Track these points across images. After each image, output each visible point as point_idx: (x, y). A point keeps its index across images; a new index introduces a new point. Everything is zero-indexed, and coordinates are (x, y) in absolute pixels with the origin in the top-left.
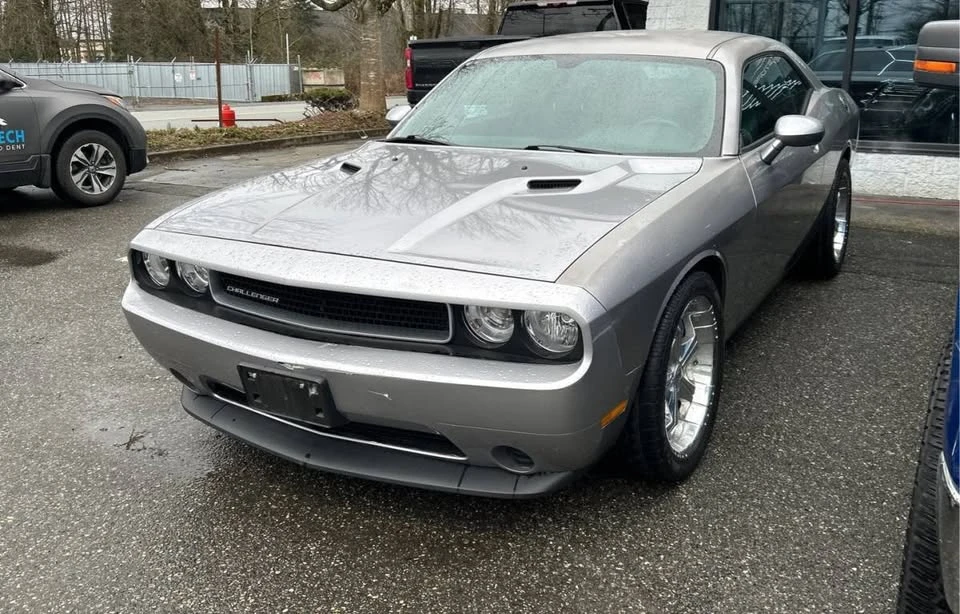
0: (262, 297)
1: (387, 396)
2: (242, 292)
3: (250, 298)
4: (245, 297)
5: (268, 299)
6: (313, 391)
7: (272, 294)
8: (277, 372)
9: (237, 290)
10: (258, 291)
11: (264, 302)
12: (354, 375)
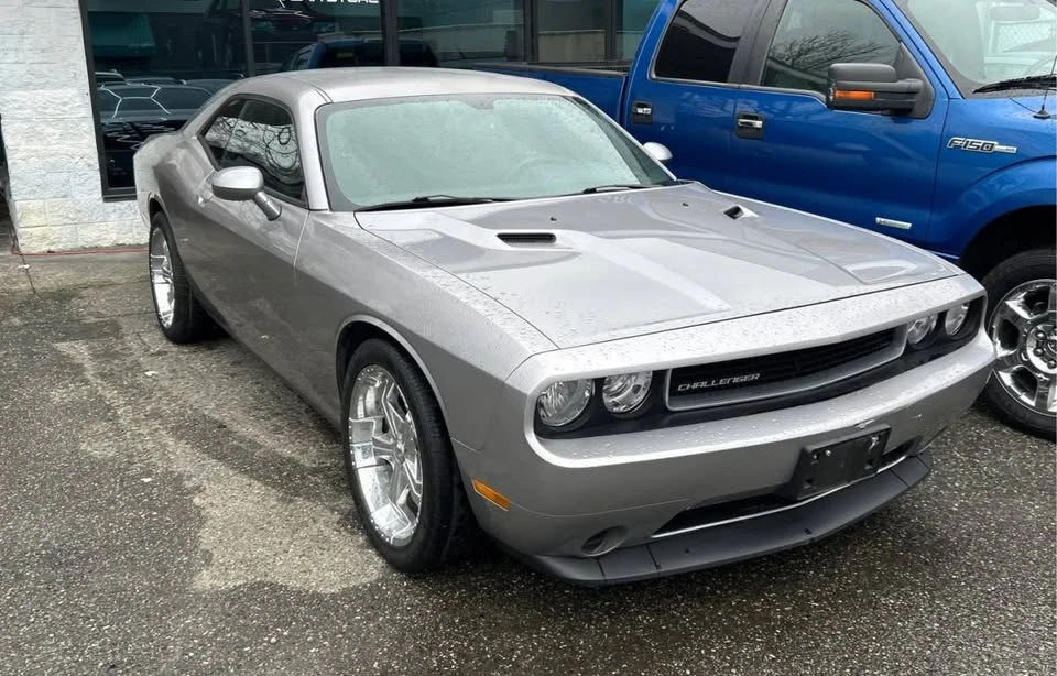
0: (736, 380)
2: (704, 384)
3: (720, 388)
4: (712, 389)
5: (745, 378)
6: (874, 443)
7: (751, 371)
9: (695, 386)
10: (729, 374)
11: (741, 385)
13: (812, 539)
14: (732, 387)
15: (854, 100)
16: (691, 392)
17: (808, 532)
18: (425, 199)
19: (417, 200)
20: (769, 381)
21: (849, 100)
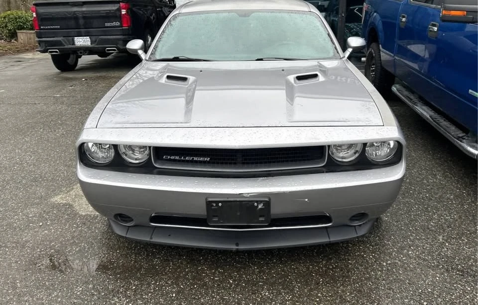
0: (195, 159)
1: (307, 200)
2: (177, 158)
3: (186, 161)
4: (179, 161)
5: (201, 159)
6: (260, 206)
7: (204, 156)
8: (238, 200)
9: (172, 158)
10: (191, 155)
12: (290, 192)
13: (237, 249)
14: (193, 162)
15: (453, 16)
16: (170, 160)
17: (237, 245)
18: (178, 58)
19: (175, 58)
20: (214, 163)
21: (449, 16)
